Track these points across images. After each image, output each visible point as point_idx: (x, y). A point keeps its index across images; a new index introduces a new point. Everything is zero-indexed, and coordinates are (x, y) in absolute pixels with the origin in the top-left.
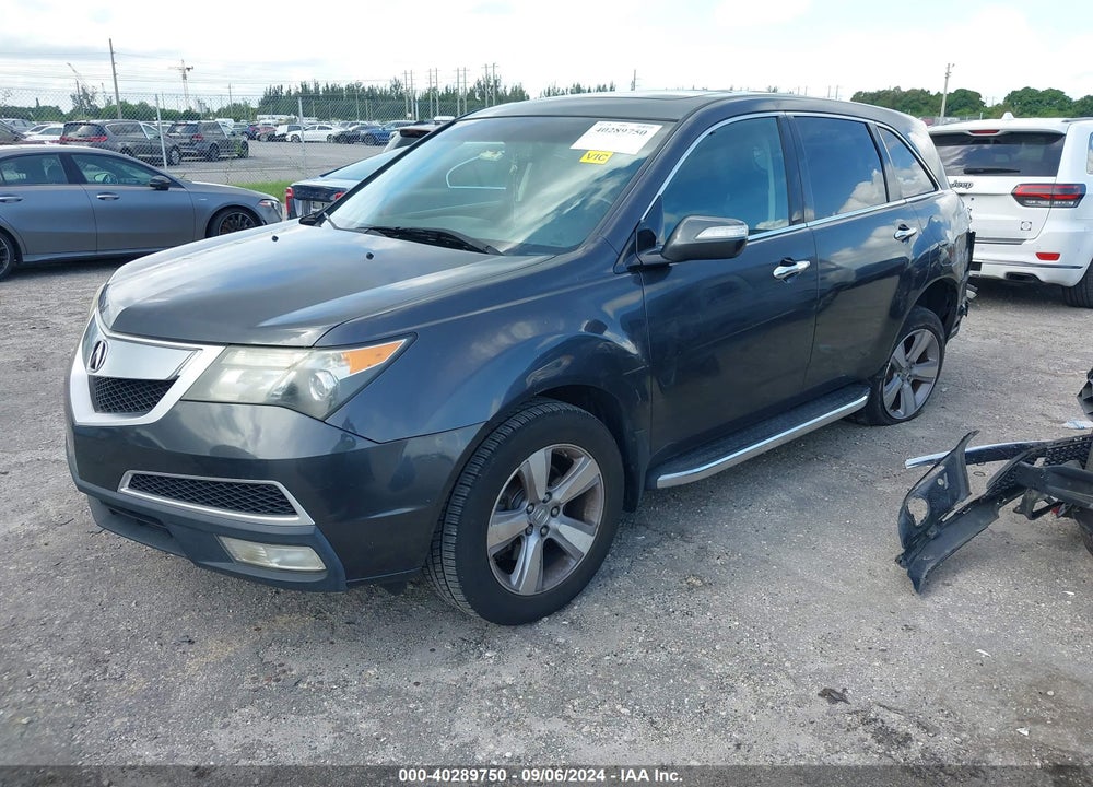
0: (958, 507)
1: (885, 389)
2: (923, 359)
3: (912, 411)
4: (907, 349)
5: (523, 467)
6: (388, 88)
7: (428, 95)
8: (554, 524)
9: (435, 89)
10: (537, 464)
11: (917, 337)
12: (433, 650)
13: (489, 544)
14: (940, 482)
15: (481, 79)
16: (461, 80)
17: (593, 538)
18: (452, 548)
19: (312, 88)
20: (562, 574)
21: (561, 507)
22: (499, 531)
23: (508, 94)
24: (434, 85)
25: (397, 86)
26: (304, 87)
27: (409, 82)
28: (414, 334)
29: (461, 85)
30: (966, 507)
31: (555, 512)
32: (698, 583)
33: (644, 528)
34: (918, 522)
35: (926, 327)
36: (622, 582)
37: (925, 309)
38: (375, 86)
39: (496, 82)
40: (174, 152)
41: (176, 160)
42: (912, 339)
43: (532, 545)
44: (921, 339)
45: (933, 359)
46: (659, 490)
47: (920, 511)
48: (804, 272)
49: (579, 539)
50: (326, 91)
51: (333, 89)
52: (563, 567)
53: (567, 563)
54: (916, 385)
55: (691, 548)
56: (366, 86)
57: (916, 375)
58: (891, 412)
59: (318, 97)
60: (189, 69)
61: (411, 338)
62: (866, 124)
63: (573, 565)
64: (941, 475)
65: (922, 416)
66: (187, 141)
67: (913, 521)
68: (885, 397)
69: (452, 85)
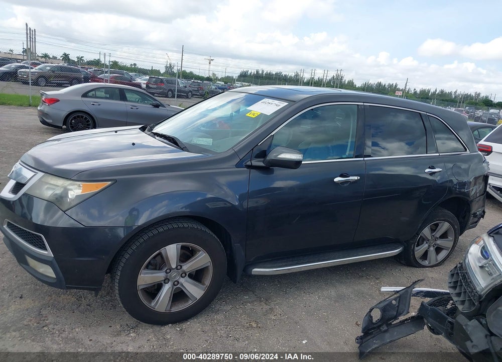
0: (402, 318)
1: (416, 248)
2: (444, 236)
3: (433, 262)
4: (433, 230)
5: (162, 250)
6: (293, 76)
7: (309, 80)
8: (182, 280)
9: (313, 78)
10: (172, 251)
11: (440, 225)
12: (111, 326)
13: (138, 283)
14: (394, 302)
15: (335, 75)
16: (325, 75)
17: (203, 292)
18: (118, 281)
19: (261, 72)
20: (183, 306)
21: (187, 274)
22: (146, 278)
23: (346, 83)
24: (313, 76)
25: (297, 75)
26: (257, 72)
27: (302, 74)
28: (116, 181)
29: (325, 77)
30: (406, 320)
31: (183, 275)
32: (255, 325)
33: (252, 293)
34: (374, 321)
35: (445, 221)
36: (220, 317)
37: (446, 211)
38: (287, 74)
39: (342, 77)
40: (190, 93)
41: (190, 97)
42: (437, 225)
43: (166, 289)
44: (442, 226)
45: (451, 238)
46: (252, 275)
47: (377, 315)
48: (356, 181)
49: (195, 291)
50: (267, 74)
51: (269, 74)
52: (185, 303)
53: (187, 301)
54: (438, 250)
55: (267, 307)
56: (284, 74)
57: (438, 245)
58: (420, 261)
59: (262, 77)
60: (212, 60)
61: (113, 182)
62: (420, 113)
63: (190, 303)
64: (395, 299)
65: (441, 267)
66: (196, 89)
67: (372, 320)
68: (415, 253)
69: (321, 76)
